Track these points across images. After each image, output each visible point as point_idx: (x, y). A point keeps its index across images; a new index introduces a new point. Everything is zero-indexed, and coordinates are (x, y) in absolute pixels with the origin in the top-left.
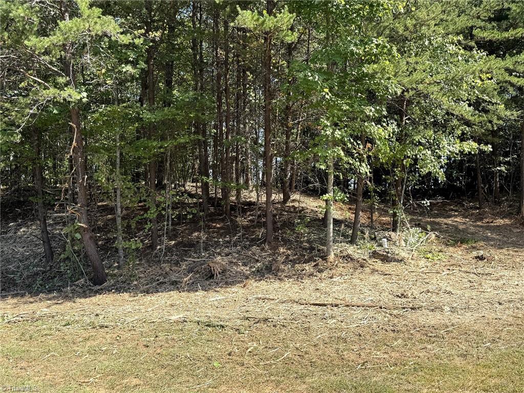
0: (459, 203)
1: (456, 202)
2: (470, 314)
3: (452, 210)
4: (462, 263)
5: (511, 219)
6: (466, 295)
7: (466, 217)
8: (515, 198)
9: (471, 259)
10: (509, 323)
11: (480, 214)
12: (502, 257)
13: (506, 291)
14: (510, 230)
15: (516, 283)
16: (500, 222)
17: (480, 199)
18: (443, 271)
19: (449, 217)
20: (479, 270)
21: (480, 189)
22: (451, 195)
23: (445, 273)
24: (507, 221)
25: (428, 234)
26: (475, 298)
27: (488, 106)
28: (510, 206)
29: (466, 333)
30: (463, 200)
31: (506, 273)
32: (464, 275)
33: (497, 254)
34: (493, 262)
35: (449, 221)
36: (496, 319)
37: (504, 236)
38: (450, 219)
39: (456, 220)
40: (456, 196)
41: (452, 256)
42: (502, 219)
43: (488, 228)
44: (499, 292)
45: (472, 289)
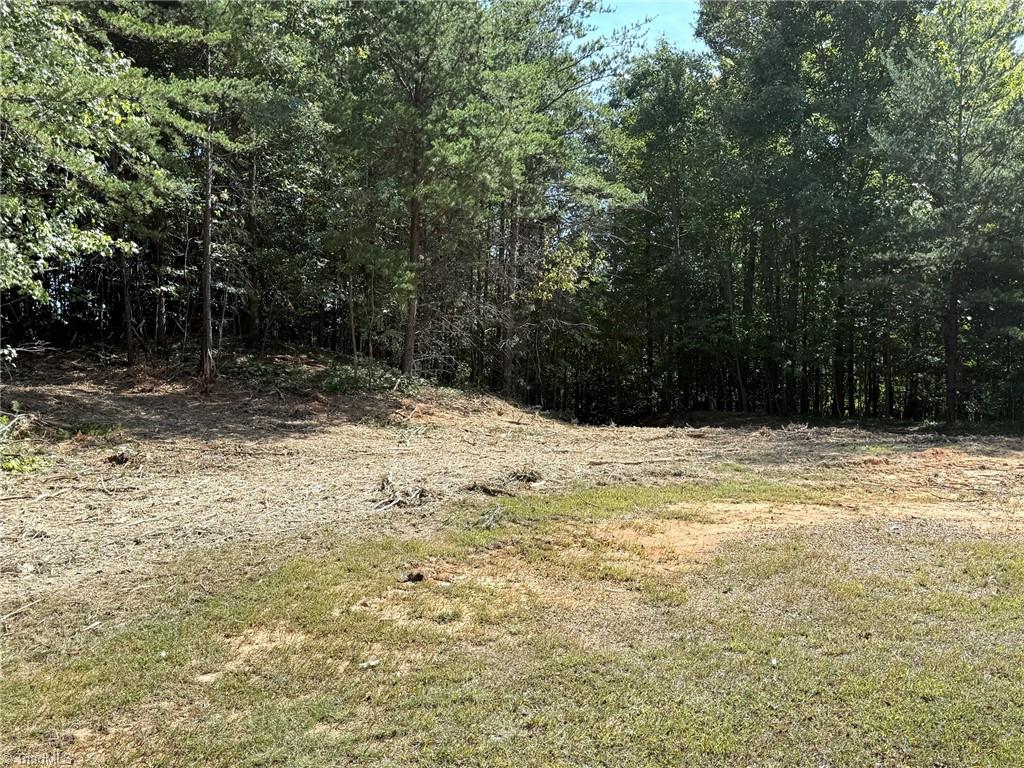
0: (89, 355)
1: (83, 353)
2: (75, 570)
3: (75, 368)
4: (82, 474)
5: (185, 384)
6: (74, 535)
7: (101, 382)
8: (195, 346)
9: (100, 463)
10: (145, 577)
11: (128, 375)
12: (161, 454)
13: (153, 517)
14: (184, 405)
15: (177, 499)
16: (166, 389)
17: (130, 347)
18: (40, 493)
19: (67, 382)
20: (114, 484)
21: (130, 327)
22: (74, 338)
23: (41, 496)
24: (179, 388)
25: (11, 418)
26: (92, 537)
27: (135, 167)
28: (186, 360)
29: (56, 611)
30: (98, 349)
31: (162, 484)
32: (80, 495)
33: (150, 451)
34: (142, 466)
35: (65, 391)
36: (123, 572)
37: (171, 415)
38: (69, 387)
39: (80, 388)
40: (84, 340)
41: (62, 460)
42: (169, 383)
43: (142, 402)
44: (141, 520)
45: (90, 522)
